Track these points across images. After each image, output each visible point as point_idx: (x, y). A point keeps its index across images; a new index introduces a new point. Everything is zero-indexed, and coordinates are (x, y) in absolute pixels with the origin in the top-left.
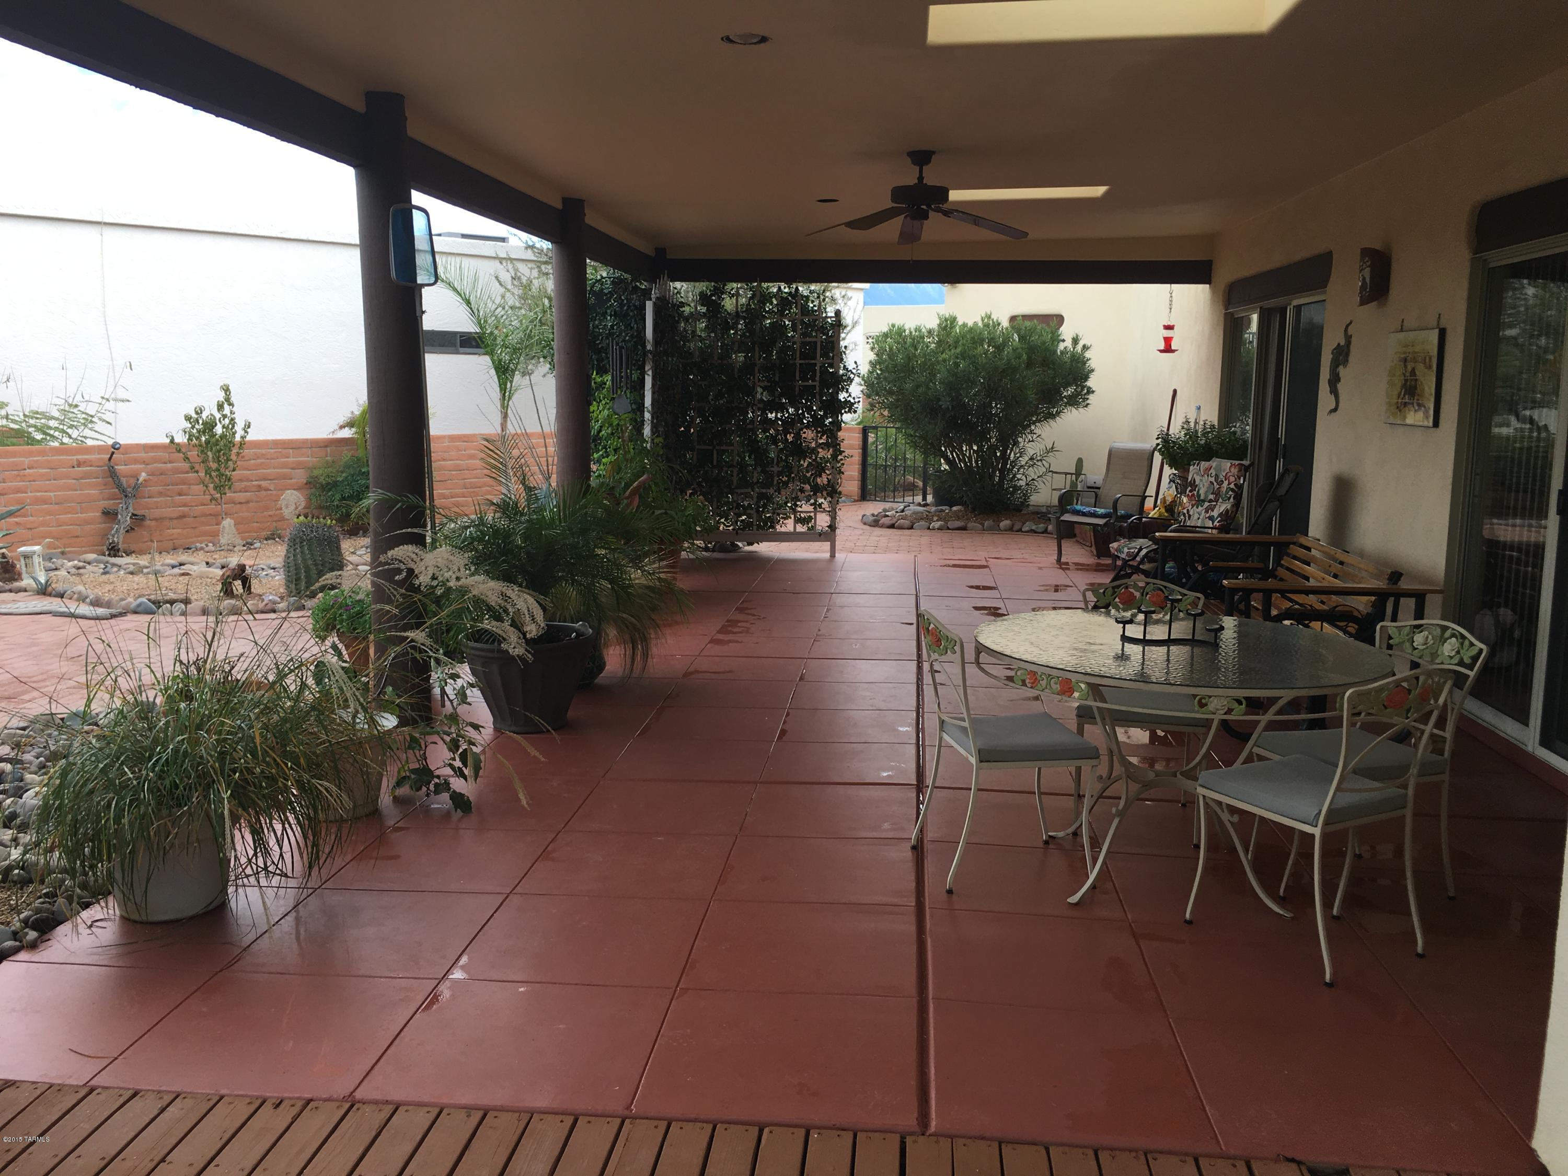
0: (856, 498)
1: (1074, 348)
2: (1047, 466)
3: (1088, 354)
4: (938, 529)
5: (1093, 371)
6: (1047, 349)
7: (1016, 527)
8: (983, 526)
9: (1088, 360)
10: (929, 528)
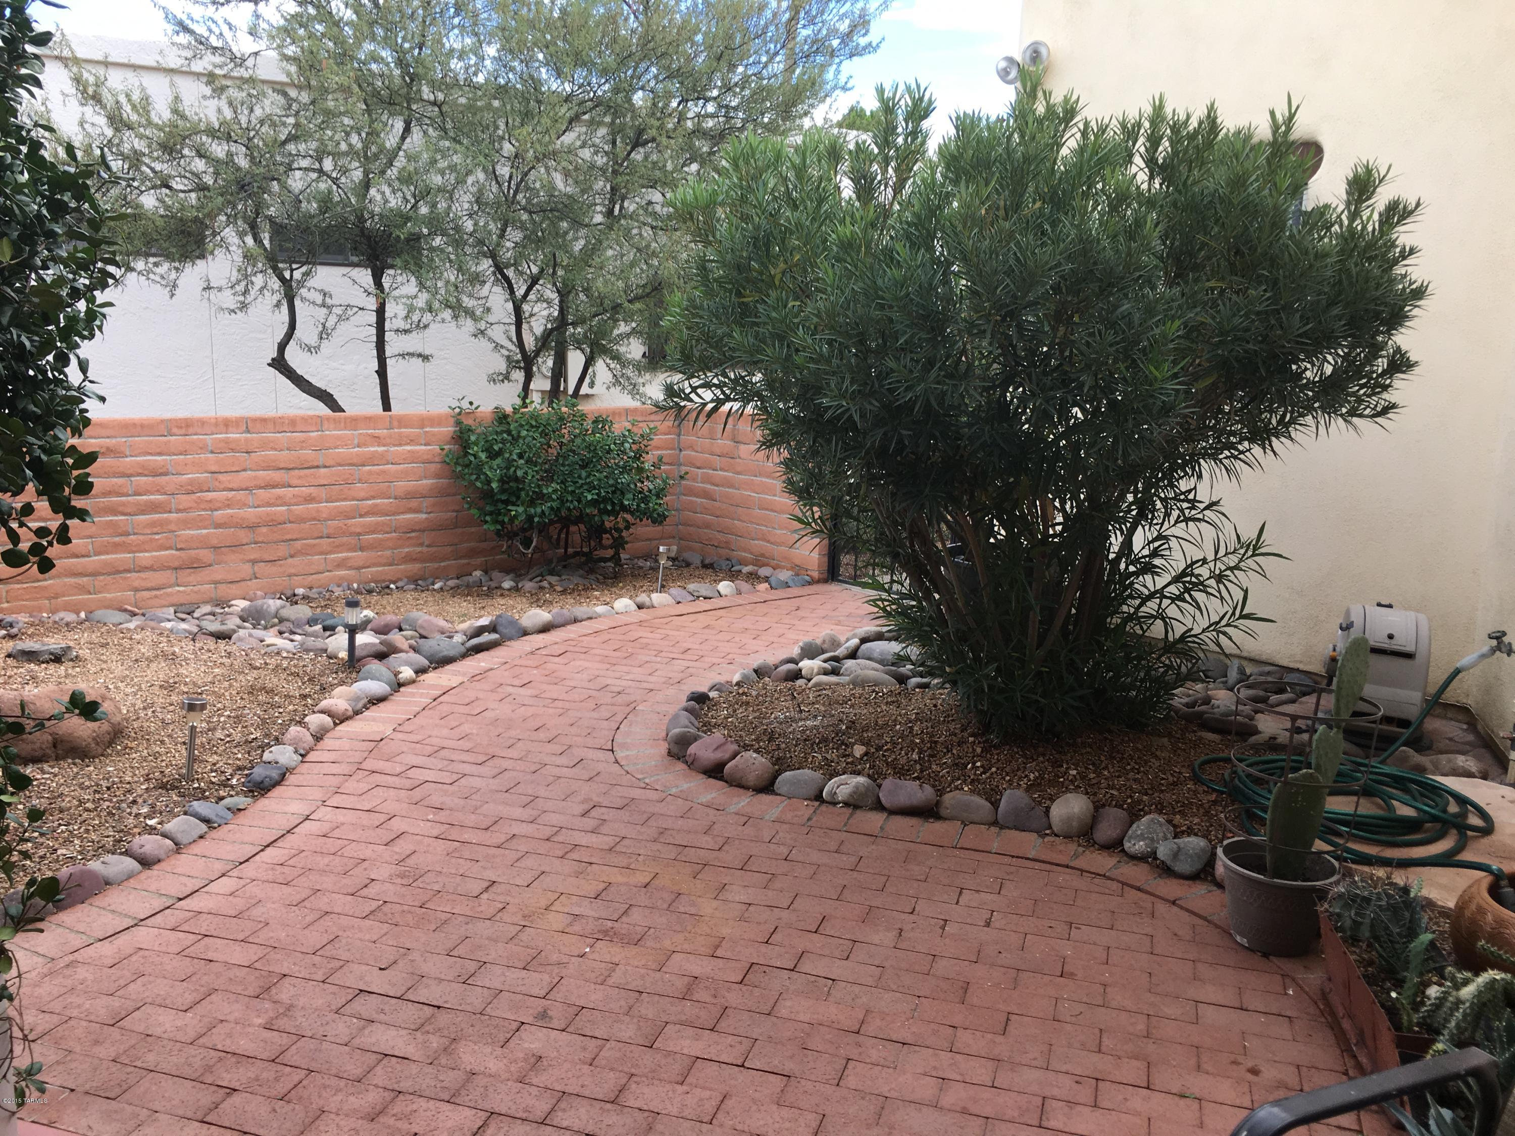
0: (816, 575)
1: (1354, 215)
2: (1238, 595)
3: (1404, 235)
4: (846, 804)
5: (1419, 293)
6: (1250, 209)
7: (1105, 831)
8: (995, 804)
9: (1404, 255)
10: (818, 797)
